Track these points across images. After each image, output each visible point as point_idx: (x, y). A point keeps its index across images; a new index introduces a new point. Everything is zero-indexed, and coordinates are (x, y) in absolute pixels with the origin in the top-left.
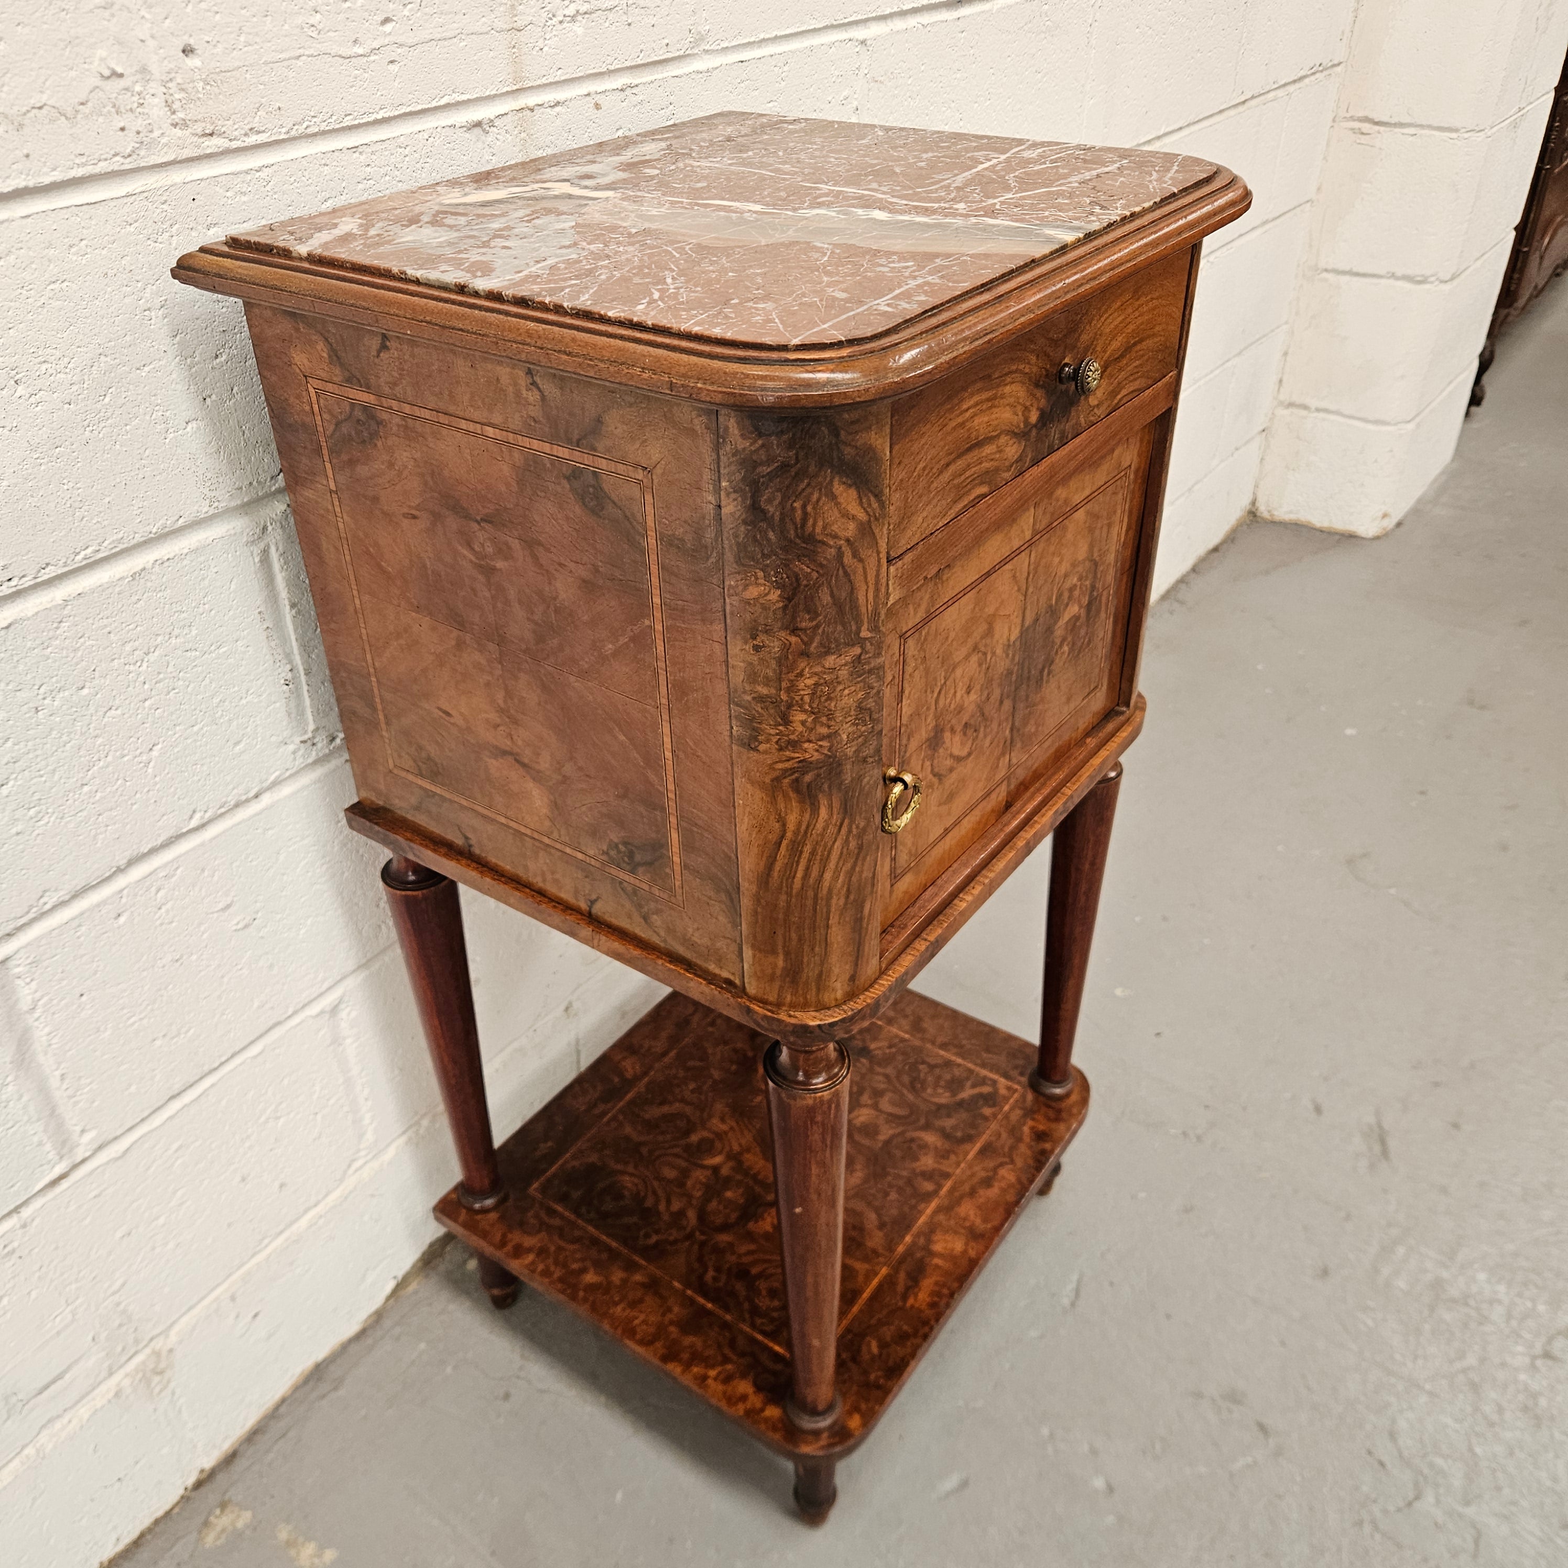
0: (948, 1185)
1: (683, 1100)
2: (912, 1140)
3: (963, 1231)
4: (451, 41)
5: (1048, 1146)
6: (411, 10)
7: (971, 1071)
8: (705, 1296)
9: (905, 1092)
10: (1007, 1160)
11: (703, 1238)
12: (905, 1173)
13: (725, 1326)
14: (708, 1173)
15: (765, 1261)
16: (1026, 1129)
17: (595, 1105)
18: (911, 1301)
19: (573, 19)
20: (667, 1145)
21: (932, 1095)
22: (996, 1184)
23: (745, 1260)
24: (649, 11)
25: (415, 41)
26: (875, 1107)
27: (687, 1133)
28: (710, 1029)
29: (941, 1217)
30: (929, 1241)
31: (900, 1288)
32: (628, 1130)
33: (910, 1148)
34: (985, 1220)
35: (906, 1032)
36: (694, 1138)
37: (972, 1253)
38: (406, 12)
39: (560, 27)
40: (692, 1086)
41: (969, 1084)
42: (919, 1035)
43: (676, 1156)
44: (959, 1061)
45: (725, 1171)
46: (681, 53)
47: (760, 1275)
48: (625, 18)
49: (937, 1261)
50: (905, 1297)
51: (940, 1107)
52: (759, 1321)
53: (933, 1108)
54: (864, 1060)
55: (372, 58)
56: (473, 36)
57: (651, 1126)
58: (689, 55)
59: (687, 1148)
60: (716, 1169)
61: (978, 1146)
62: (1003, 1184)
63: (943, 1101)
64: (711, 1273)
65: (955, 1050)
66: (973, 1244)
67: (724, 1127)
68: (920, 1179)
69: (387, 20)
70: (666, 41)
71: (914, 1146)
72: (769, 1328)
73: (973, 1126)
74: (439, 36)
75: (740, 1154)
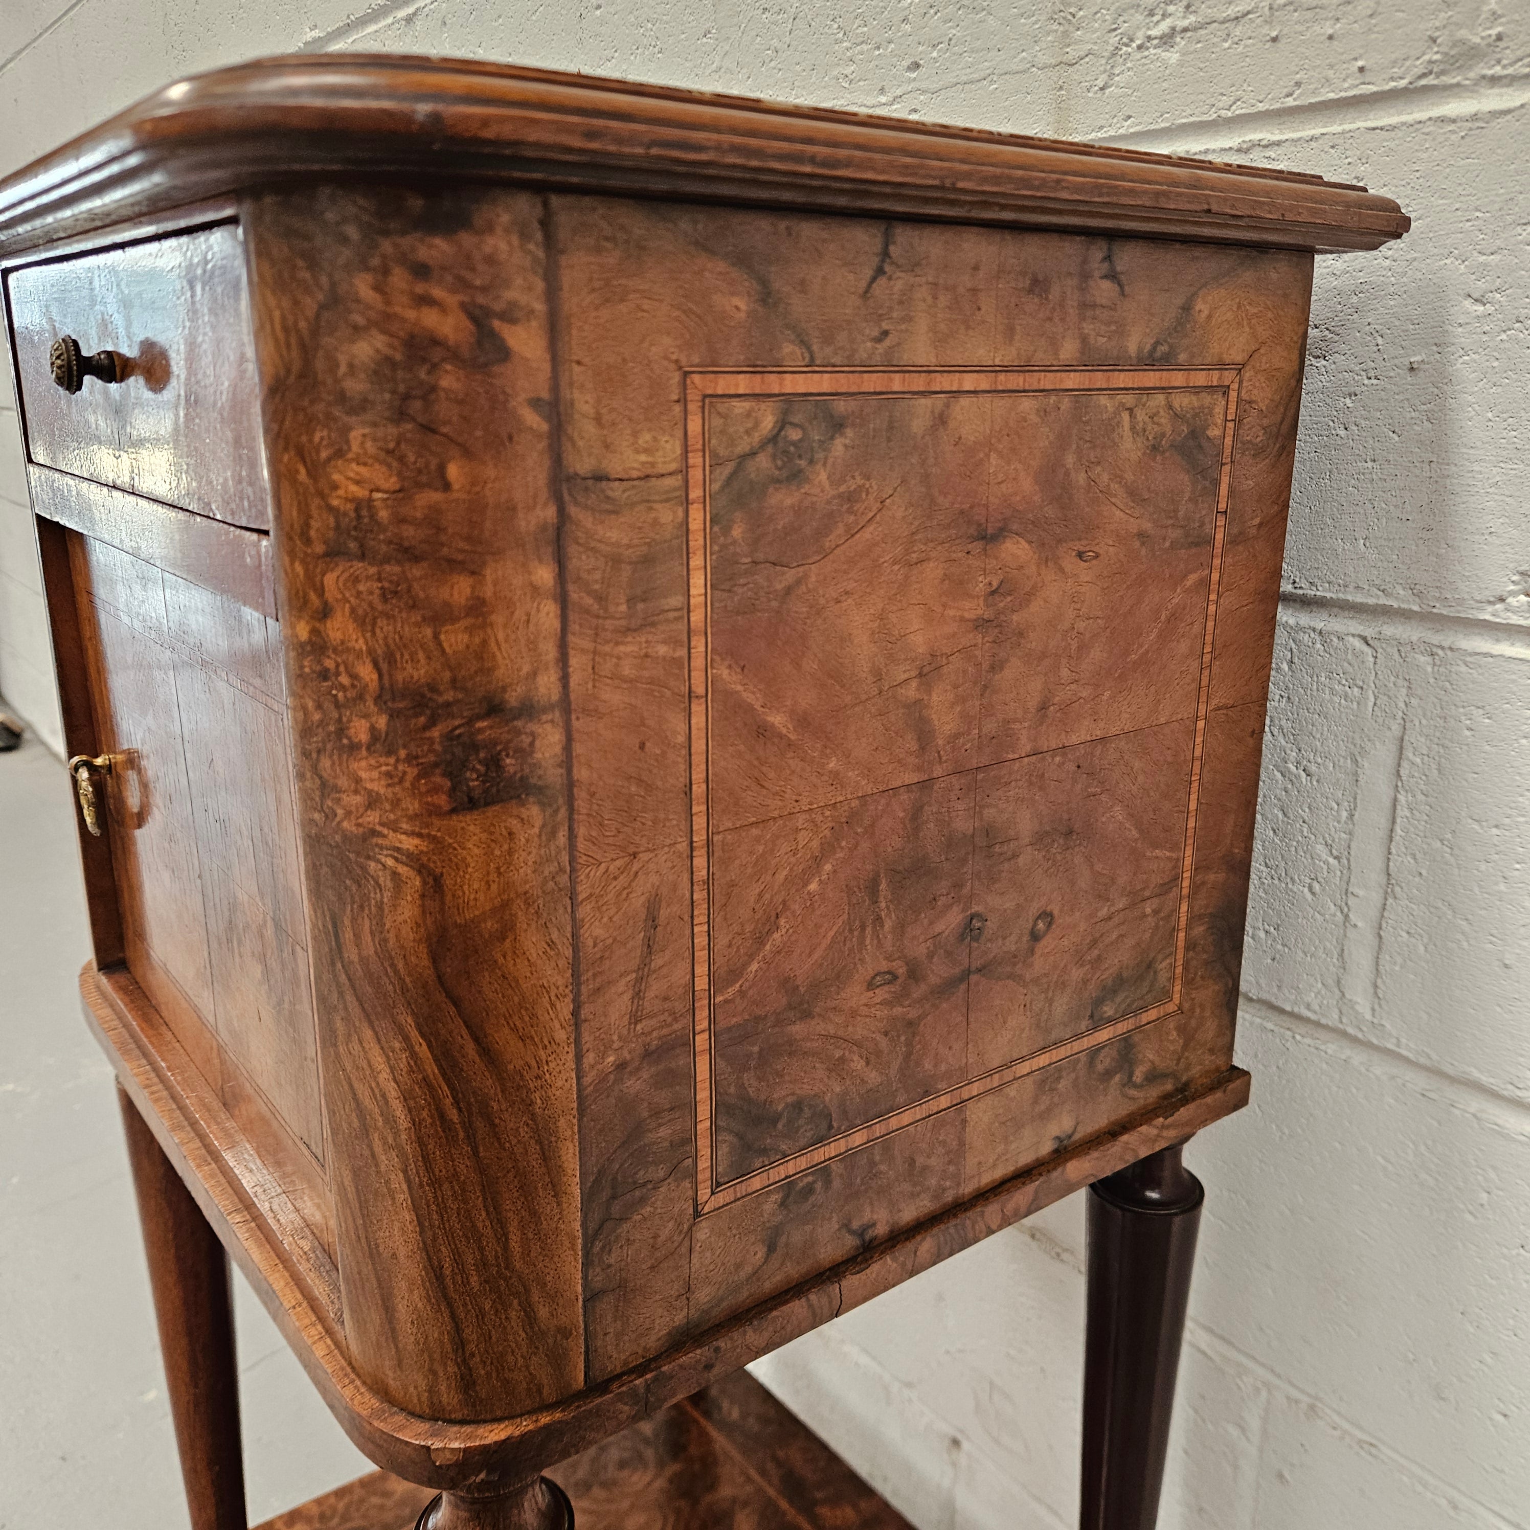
4: (980, 85)
6: (939, 51)
17: (779, 1466)
19: (1167, 40)
24: (1323, 14)
25: (938, 86)
38: (935, 54)
39: (1139, 55)
46: (1403, 83)
48: (1265, 30)
55: (894, 107)
56: (1007, 77)
58: (1426, 89)
69: (916, 66)
70: (1360, 63)
74: (965, 78)
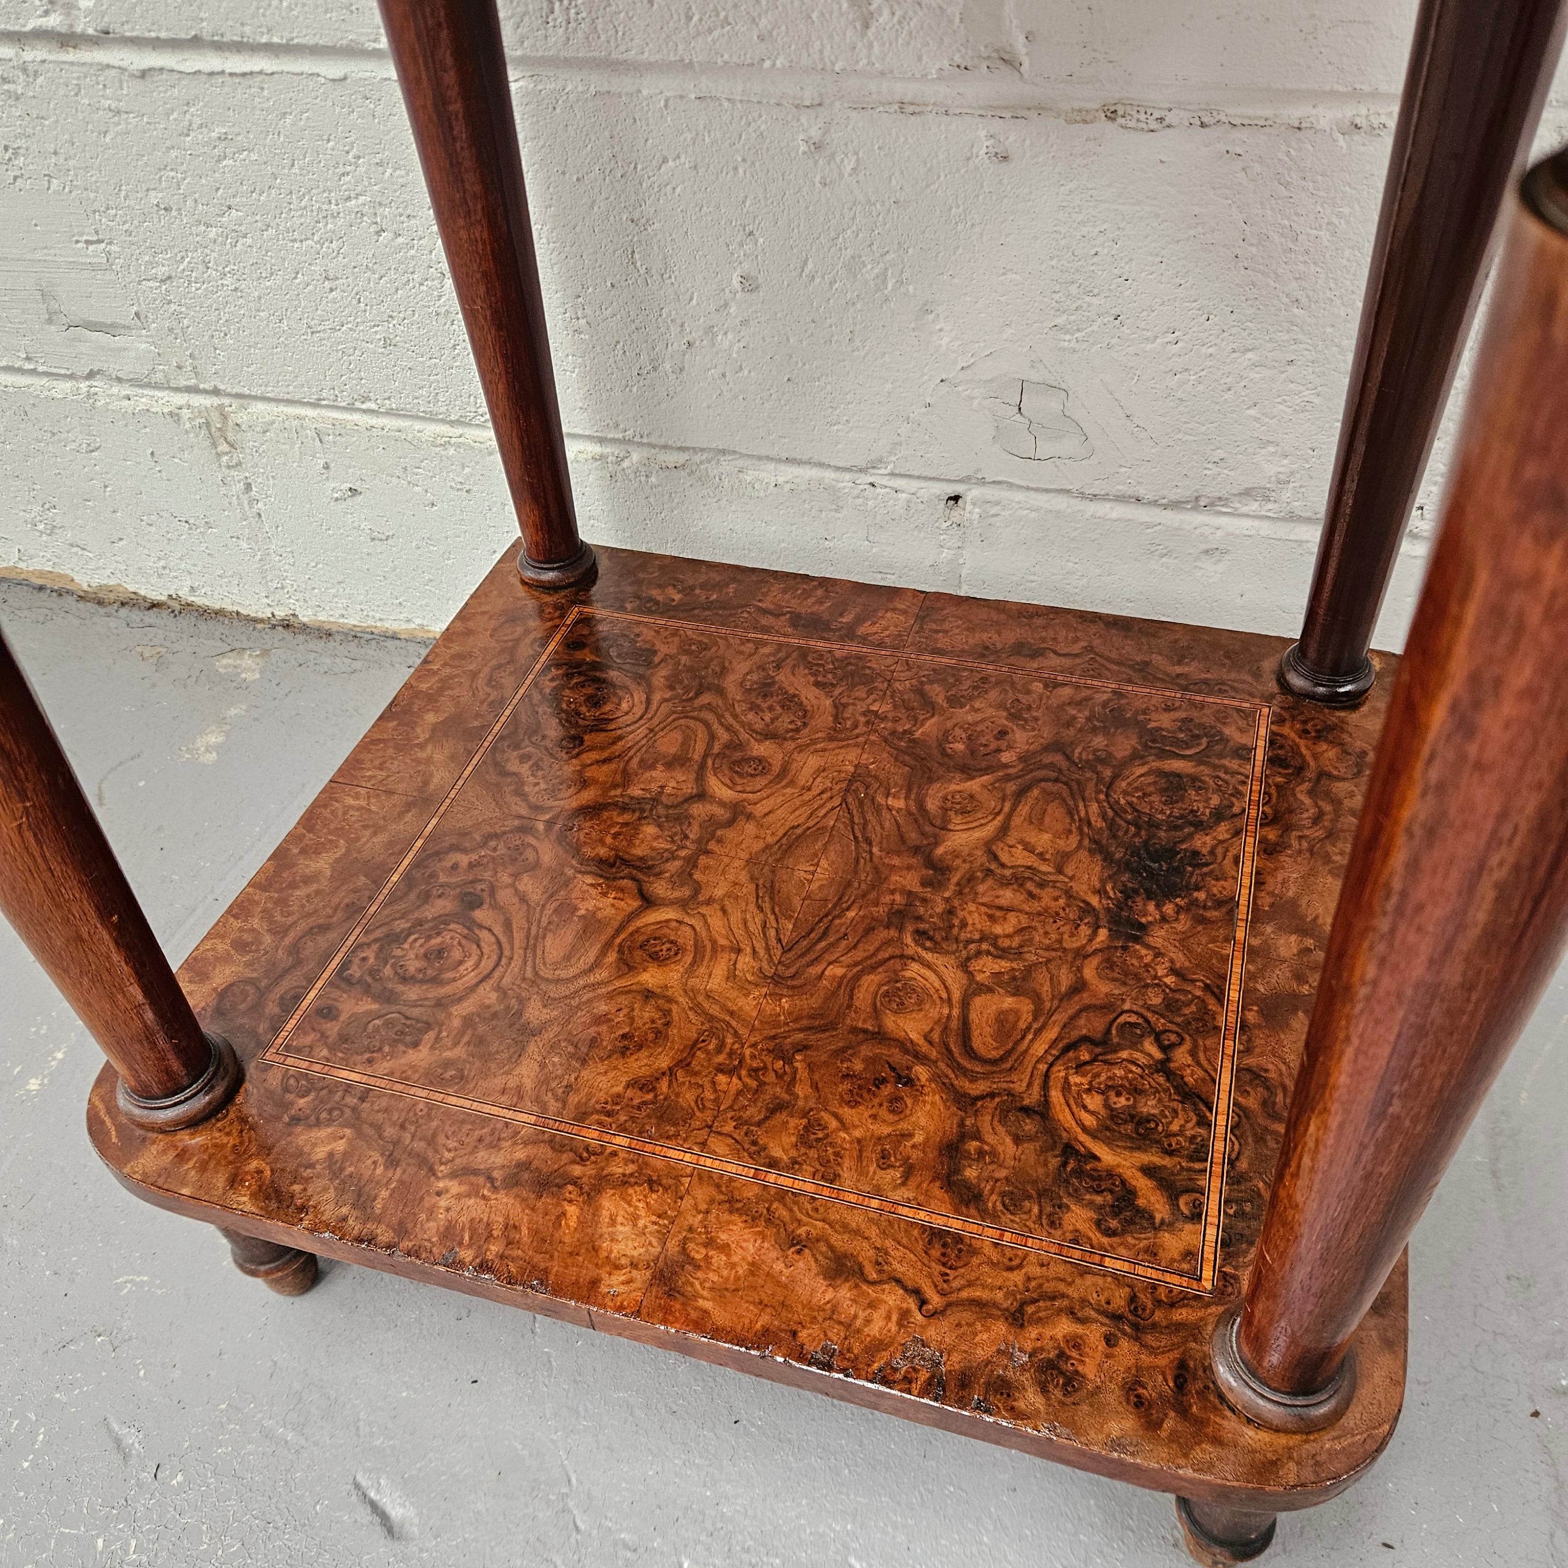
0: (805, 1184)
1: (839, 708)
2: (909, 1082)
3: (673, 1246)
5: (1031, 1399)
7: (1200, 1153)
8: (417, 864)
9: (1051, 1033)
10: (936, 1300)
11: (541, 827)
12: (802, 1090)
13: (354, 910)
14: (689, 788)
15: (508, 925)
16: (1064, 1327)
17: (777, 616)
18: (455, 1187)
20: (731, 720)
21: (1066, 1087)
22: (844, 1293)
23: (505, 896)
26: (974, 989)
27: (769, 735)
28: (1038, 687)
29: (702, 1194)
30: (624, 1182)
31: (484, 1158)
32: (741, 668)
33: (880, 1082)
34: (720, 1292)
35: (1247, 992)
36: (760, 749)
37: (614, 1283)
40: (883, 708)
41: (1153, 1158)
42: (1252, 1017)
43: (712, 737)
44: (1221, 1122)
45: (698, 810)
47: (472, 925)
49: (572, 1210)
50: (463, 1173)
51: (1042, 1111)
52: (370, 954)
53: (1032, 1098)
54: (1103, 934)
57: (766, 688)
59: (735, 745)
60: (702, 796)
61: (955, 1225)
62: (848, 1309)
63: (1063, 1115)
64: (464, 860)
65: (1252, 1102)
66: (641, 1277)
67: (803, 778)
68: (796, 1123)
71: (887, 1090)
72: (355, 971)
73: (1013, 1203)
75: (749, 817)
